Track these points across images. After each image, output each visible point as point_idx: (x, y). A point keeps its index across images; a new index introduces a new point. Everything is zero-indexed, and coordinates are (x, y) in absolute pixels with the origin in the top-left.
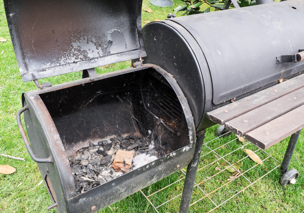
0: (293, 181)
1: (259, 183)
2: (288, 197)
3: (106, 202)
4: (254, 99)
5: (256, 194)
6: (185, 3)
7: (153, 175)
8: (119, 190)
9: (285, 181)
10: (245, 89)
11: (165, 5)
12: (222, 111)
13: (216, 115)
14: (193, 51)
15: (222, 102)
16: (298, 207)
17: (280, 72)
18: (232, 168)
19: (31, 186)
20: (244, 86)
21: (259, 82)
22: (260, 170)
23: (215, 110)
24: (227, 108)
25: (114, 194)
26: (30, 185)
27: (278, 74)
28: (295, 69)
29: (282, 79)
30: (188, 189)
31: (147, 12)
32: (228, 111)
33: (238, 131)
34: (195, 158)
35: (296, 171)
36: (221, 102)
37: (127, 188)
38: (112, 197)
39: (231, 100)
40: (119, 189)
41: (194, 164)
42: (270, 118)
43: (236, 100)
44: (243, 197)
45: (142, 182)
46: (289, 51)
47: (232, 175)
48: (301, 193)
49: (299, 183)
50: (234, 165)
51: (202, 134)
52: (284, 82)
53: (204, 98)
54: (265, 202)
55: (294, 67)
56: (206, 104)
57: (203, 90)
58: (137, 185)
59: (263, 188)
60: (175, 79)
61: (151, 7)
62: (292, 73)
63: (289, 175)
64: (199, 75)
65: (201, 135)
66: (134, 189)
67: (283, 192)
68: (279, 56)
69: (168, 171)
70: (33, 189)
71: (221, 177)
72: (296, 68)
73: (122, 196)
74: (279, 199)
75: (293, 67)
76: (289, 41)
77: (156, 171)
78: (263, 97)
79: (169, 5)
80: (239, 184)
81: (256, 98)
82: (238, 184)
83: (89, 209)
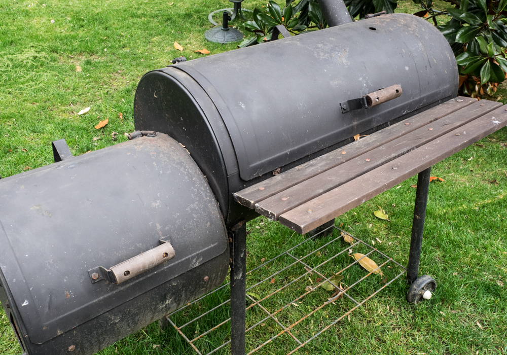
0: (428, 295)
1: (376, 304)
2: (420, 320)
3: (92, 339)
4: (308, 167)
5: (370, 322)
6: (254, 33)
7: (163, 294)
8: (110, 319)
9: (415, 295)
10: (292, 154)
11: (229, 40)
12: (255, 189)
13: (245, 195)
14: (201, 107)
15: (257, 176)
16: (435, 334)
17: (351, 125)
18: (329, 284)
19: (9, 346)
20: (290, 150)
21: (316, 143)
22: (376, 283)
23: (246, 189)
24: (265, 184)
25: (103, 325)
26: (8, 344)
27: (348, 129)
28: (379, 118)
29: (359, 135)
30: (236, 315)
31: (200, 53)
32: (265, 187)
33: (271, 213)
34: (236, 265)
35: (430, 279)
36: (255, 175)
37: (122, 315)
38: (100, 331)
39: (272, 172)
40: (110, 316)
41: (237, 274)
42: (321, 191)
43: (281, 172)
44: (348, 328)
45: (147, 305)
46: (361, 93)
47: (332, 296)
48: (441, 312)
49: (437, 297)
50: (331, 280)
51: (240, 227)
52: (361, 139)
53: (224, 172)
54: (383, 332)
55: (375, 115)
56: (229, 181)
57: (222, 160)
58: (139, 310)
59: (380, 311)
60: (187, 151)
61: (207, 46)
62: (374, 125)
63: (419, 286)
64: (213, 140)
65: (239, 229)
66: (137, 318)
67: (413, 314)
68: (343, 101)
69: (190, 287)
70: (12, 350)
71: (314, 301)
72: (380, 116)
73: (118, 329)
74: (406, 325)
75: (373, 116)
76: (361, 79)
77: (167, 287)
78: (324, 163)
79: (237, 38)
80: (343, 308)
81: (312, 165)
82: (341, 309)
83: (64, 350)
